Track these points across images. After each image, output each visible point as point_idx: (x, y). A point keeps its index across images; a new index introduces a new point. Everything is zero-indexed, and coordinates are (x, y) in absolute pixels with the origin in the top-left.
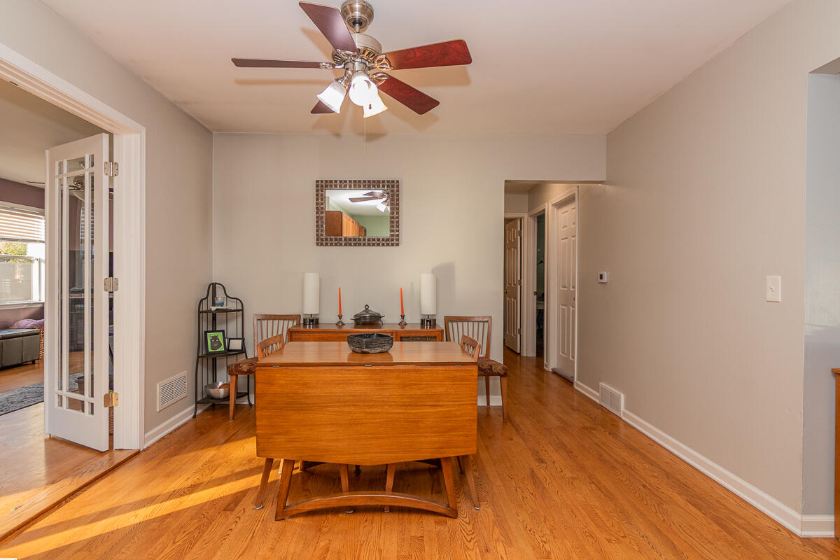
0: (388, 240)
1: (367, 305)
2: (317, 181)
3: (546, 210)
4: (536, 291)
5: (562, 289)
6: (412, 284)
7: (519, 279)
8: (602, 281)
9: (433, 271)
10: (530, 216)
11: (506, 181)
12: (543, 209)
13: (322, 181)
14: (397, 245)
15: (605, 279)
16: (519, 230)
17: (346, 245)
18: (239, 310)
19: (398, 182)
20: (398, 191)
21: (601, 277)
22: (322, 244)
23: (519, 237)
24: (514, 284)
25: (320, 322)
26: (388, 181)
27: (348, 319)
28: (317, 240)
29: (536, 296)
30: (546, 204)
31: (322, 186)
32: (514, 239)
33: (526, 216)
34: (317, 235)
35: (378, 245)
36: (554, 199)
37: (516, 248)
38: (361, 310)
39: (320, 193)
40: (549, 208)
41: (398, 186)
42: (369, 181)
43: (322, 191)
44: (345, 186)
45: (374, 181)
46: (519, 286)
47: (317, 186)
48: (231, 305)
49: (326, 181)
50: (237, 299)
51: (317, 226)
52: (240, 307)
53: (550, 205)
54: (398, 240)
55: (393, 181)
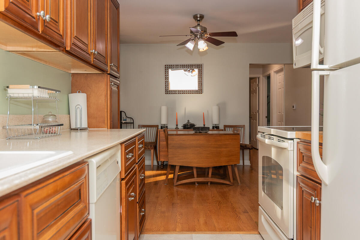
0: (197, 91)
1: (188, 120)
2: (165, 65)
3: (271, 74)
4: (266, 116)
5: (279, 114)
6: (208, 111)
7: (258, 109)
8: (293, 109)
9: (218, 105)
10: (263, 76)
11: (250, 64)
12: (269, 73)
13: (168, 65)
14: (201, 93)
15: (295, 108)
16: (258, 83)
17: (178, 93)
18: (132, 123)
19: (201, 65)
20: (201, 69)
21: (293, 106)
22: (168, 93)
23: (258, 87)
24: (255, 113)
25: (168, 127)
26: (197, 65)
27: (180, 127)
28: (166, 91)
29: (266, 119)
30: (271, 71)
31: (168, 67)
32: (255, 88)
33: (261, 76)
34: (166, 89)
35: (193, 93)
36: (275, 69)
37: (256, 93)
38: (186, 122)
39: (167, 70)
40: (272, 73)
41: (201, 67)
42: (189, 65)
43: (168, 70)
44: (178, 67)
45: (191, 65)
46: (258, 114)
47: (165, 67)
48: (128, 120)
49: (170, 65)
50: (131, 118)
51: (166, 85)
52: (132, 122)
53: (273, 72)
54: (201, 91)
55: (199, 65)
